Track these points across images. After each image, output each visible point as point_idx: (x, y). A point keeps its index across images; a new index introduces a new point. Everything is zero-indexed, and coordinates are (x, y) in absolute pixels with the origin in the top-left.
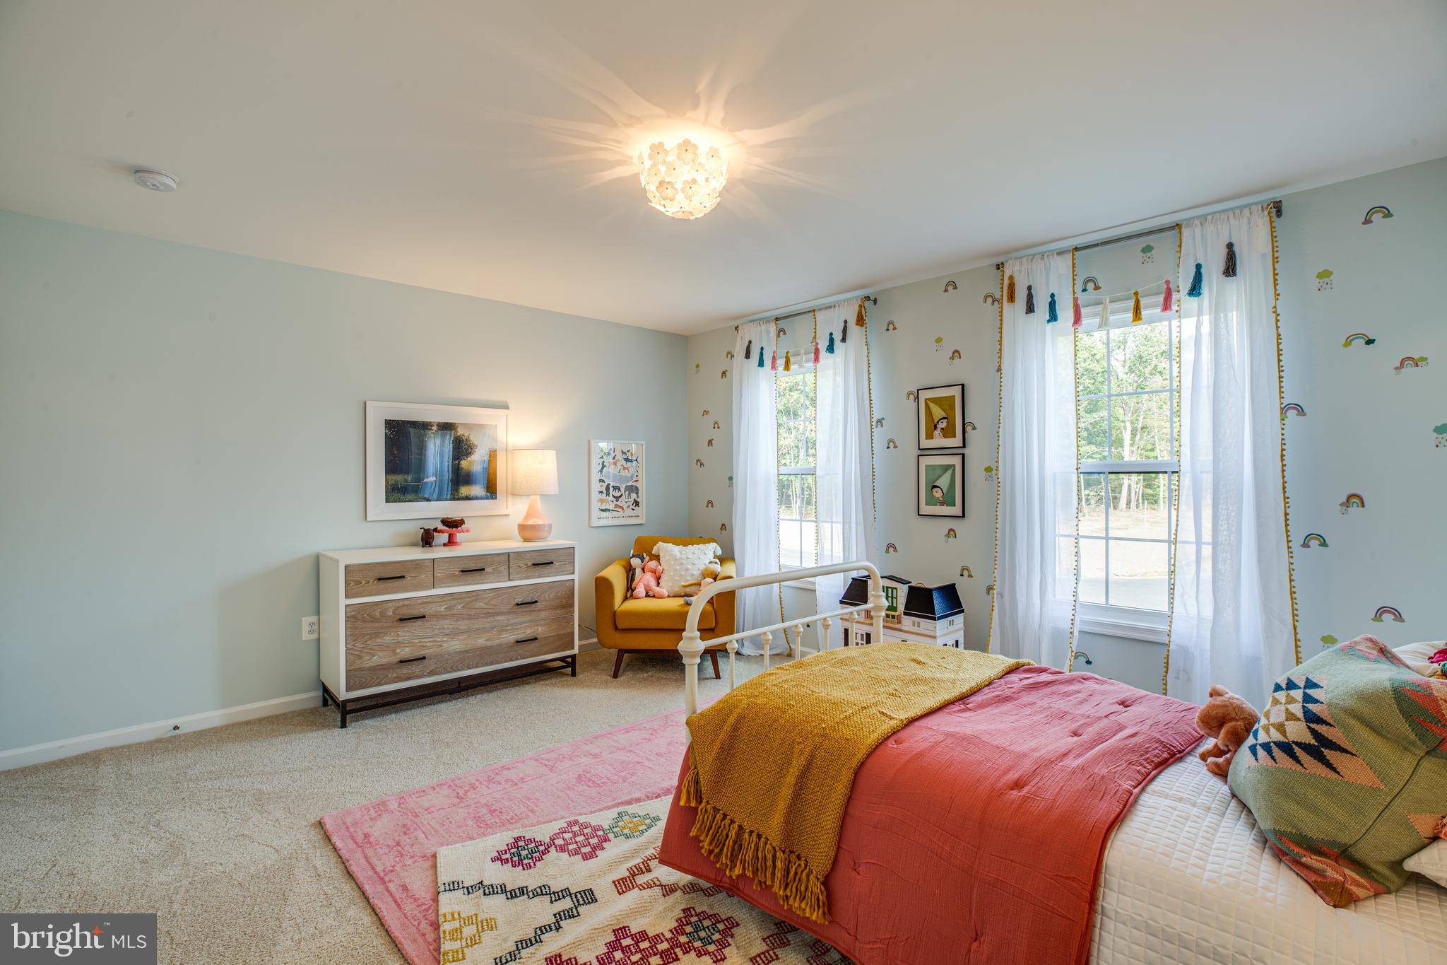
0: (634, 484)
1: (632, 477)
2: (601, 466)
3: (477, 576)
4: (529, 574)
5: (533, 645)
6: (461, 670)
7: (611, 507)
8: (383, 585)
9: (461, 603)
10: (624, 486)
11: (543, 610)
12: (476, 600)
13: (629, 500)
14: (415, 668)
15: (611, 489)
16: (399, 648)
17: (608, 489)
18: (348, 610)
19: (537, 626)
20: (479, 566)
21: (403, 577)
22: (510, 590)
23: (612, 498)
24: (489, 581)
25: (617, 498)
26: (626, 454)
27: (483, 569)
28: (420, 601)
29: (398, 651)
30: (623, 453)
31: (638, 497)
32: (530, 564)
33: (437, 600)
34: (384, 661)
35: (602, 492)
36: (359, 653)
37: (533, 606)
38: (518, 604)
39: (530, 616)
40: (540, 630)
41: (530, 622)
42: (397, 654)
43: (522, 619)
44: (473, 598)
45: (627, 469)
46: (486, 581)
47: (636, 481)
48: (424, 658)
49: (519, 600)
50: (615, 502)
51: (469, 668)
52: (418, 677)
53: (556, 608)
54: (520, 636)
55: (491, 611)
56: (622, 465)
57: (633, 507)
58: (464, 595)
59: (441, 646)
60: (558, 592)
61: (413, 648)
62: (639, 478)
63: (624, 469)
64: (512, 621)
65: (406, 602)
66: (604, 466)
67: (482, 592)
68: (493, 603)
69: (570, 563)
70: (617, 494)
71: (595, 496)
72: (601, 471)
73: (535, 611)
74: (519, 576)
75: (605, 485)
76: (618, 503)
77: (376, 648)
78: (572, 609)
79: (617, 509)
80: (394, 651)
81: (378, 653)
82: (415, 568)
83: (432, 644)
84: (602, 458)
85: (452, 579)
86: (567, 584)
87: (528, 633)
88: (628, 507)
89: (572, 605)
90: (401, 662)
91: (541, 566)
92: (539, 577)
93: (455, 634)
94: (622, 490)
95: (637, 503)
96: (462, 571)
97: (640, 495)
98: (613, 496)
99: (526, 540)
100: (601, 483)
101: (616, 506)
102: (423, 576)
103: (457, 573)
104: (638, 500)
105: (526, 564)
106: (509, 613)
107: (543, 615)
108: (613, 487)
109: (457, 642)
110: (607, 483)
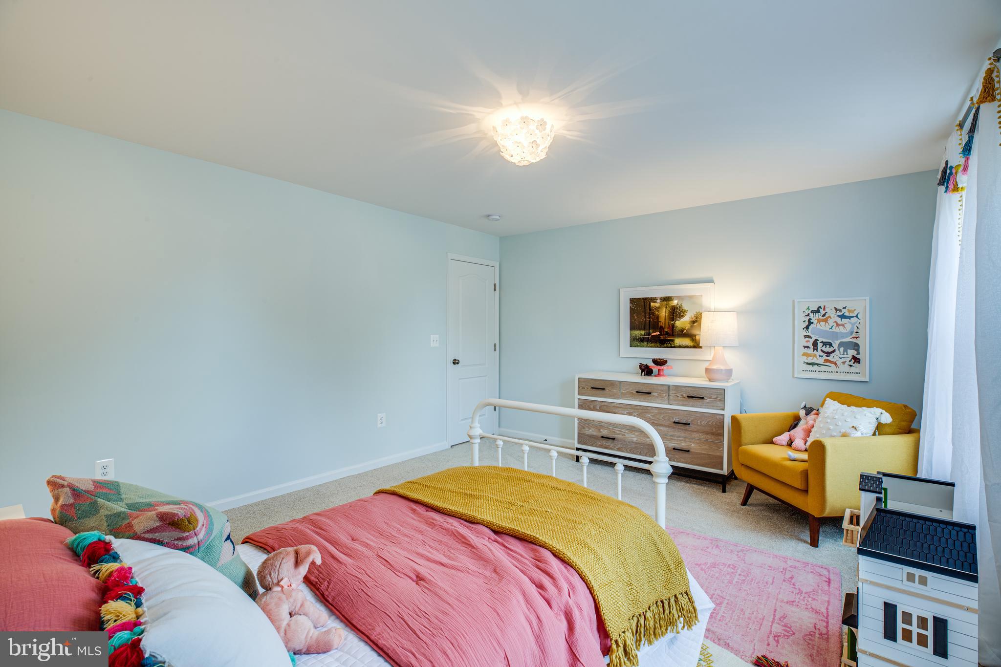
0: (854, 340)
1: (852, 333)
2: (807, 323)
3: (647, 397)
4: (685, 403)
5: (686, 455)
6: (635, 454)
7: (821, 361)
8: (595, 391)
9: (637, 412)
10: (838, 342)
11: (696, 432)
12: (646, 412)
13: (845, 356)
14: (609, 443)
15: (820, 345)
16: (602, 429)
17: (815, 344)
18: (579, 401)
19: (691, 442)
20: (648, 390)
21: (604, 389)
22: (669, 411)
23: (819, 353)
24: (654, 401)
25: (828, 354)
26: (840, 311)
27: (650, 393)
28: (613, 405)
29: (602, 430)
30: (836, 309)
31: (858, 353)
32: (685, 395)
33: (622, 406)
34: (595, 433)
35: (808, 347)
36: (583, 426)
37: (687, 427)
38: (674, 422)
39: (685, 433)
40: (693, 446)
41: (683, 437)
42: (601, 432)
43: (678, 434)
44: (644, 411)
45: (843, 325)
46: (653, 401)
47: (857, 338)
48: (614, 439)
49: (677, 420)
50: (825, 357)
51: (640, 454)
52: (612, 449)
53: (707, 433)
54: (677, 446)
55: (655, 422)
56: (836, 322)
57: (851, 363)
58: (639, 407)
59: (625, 435)
60: (710, 421)
61: (609, 431)
62: (860, 334)
63: (838, 325)
64: (672, 433)
65: (606, 404)
66: (810, 323)
67: (650, 408)
68: (658, 416)
69: (720, 401)
70: (828, 349)
71: (800, 351)
72: (807, 327)
73: (688, 431)
74: (676, 402)
75: (812, 341)
76: (830, 358)
77: (591, 425)
78: (721, 438)
79: (828, 364)
80: (599, 430)
81: (592, 428)
82: (610, 385)
83: (619, 432)
84: (808, 315)
85: (630, 395)
86: (718, 417)
87: (683, 445)
88: (844, 363)
89: (722, 435)
90: (602, 437)
91: (694, 398)
92: (693, 406)
93: (632, 430)
94: (835, 346)
95: (856, 360)
96: (637, 392)
97: (861, 351)
98: (822, 350)
99: (710, 380)
100: (807, 339)
101: (826, 361)
102: (615, 391)
103: (634, 392)
104: (858, 356)
105: (682, 395)
106: (669, 426)
107: (695, 435)
108: (822, 342)
109: (633, 436)
110: (814, 338)
